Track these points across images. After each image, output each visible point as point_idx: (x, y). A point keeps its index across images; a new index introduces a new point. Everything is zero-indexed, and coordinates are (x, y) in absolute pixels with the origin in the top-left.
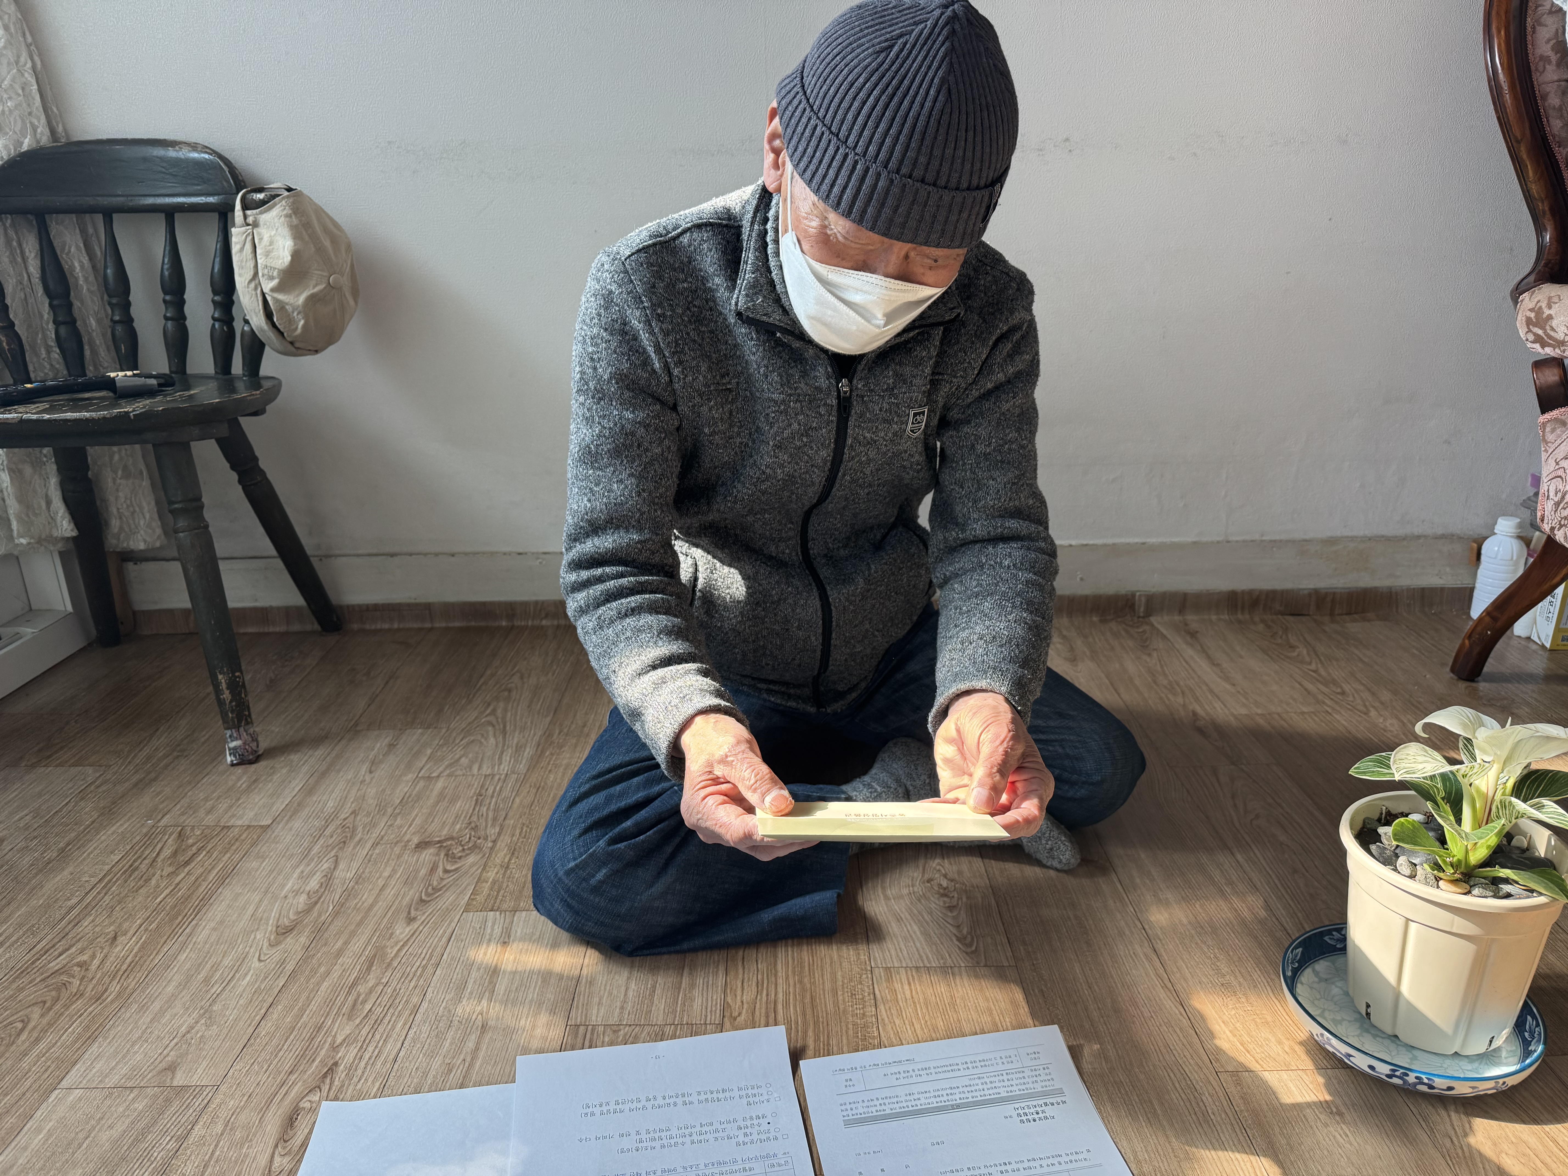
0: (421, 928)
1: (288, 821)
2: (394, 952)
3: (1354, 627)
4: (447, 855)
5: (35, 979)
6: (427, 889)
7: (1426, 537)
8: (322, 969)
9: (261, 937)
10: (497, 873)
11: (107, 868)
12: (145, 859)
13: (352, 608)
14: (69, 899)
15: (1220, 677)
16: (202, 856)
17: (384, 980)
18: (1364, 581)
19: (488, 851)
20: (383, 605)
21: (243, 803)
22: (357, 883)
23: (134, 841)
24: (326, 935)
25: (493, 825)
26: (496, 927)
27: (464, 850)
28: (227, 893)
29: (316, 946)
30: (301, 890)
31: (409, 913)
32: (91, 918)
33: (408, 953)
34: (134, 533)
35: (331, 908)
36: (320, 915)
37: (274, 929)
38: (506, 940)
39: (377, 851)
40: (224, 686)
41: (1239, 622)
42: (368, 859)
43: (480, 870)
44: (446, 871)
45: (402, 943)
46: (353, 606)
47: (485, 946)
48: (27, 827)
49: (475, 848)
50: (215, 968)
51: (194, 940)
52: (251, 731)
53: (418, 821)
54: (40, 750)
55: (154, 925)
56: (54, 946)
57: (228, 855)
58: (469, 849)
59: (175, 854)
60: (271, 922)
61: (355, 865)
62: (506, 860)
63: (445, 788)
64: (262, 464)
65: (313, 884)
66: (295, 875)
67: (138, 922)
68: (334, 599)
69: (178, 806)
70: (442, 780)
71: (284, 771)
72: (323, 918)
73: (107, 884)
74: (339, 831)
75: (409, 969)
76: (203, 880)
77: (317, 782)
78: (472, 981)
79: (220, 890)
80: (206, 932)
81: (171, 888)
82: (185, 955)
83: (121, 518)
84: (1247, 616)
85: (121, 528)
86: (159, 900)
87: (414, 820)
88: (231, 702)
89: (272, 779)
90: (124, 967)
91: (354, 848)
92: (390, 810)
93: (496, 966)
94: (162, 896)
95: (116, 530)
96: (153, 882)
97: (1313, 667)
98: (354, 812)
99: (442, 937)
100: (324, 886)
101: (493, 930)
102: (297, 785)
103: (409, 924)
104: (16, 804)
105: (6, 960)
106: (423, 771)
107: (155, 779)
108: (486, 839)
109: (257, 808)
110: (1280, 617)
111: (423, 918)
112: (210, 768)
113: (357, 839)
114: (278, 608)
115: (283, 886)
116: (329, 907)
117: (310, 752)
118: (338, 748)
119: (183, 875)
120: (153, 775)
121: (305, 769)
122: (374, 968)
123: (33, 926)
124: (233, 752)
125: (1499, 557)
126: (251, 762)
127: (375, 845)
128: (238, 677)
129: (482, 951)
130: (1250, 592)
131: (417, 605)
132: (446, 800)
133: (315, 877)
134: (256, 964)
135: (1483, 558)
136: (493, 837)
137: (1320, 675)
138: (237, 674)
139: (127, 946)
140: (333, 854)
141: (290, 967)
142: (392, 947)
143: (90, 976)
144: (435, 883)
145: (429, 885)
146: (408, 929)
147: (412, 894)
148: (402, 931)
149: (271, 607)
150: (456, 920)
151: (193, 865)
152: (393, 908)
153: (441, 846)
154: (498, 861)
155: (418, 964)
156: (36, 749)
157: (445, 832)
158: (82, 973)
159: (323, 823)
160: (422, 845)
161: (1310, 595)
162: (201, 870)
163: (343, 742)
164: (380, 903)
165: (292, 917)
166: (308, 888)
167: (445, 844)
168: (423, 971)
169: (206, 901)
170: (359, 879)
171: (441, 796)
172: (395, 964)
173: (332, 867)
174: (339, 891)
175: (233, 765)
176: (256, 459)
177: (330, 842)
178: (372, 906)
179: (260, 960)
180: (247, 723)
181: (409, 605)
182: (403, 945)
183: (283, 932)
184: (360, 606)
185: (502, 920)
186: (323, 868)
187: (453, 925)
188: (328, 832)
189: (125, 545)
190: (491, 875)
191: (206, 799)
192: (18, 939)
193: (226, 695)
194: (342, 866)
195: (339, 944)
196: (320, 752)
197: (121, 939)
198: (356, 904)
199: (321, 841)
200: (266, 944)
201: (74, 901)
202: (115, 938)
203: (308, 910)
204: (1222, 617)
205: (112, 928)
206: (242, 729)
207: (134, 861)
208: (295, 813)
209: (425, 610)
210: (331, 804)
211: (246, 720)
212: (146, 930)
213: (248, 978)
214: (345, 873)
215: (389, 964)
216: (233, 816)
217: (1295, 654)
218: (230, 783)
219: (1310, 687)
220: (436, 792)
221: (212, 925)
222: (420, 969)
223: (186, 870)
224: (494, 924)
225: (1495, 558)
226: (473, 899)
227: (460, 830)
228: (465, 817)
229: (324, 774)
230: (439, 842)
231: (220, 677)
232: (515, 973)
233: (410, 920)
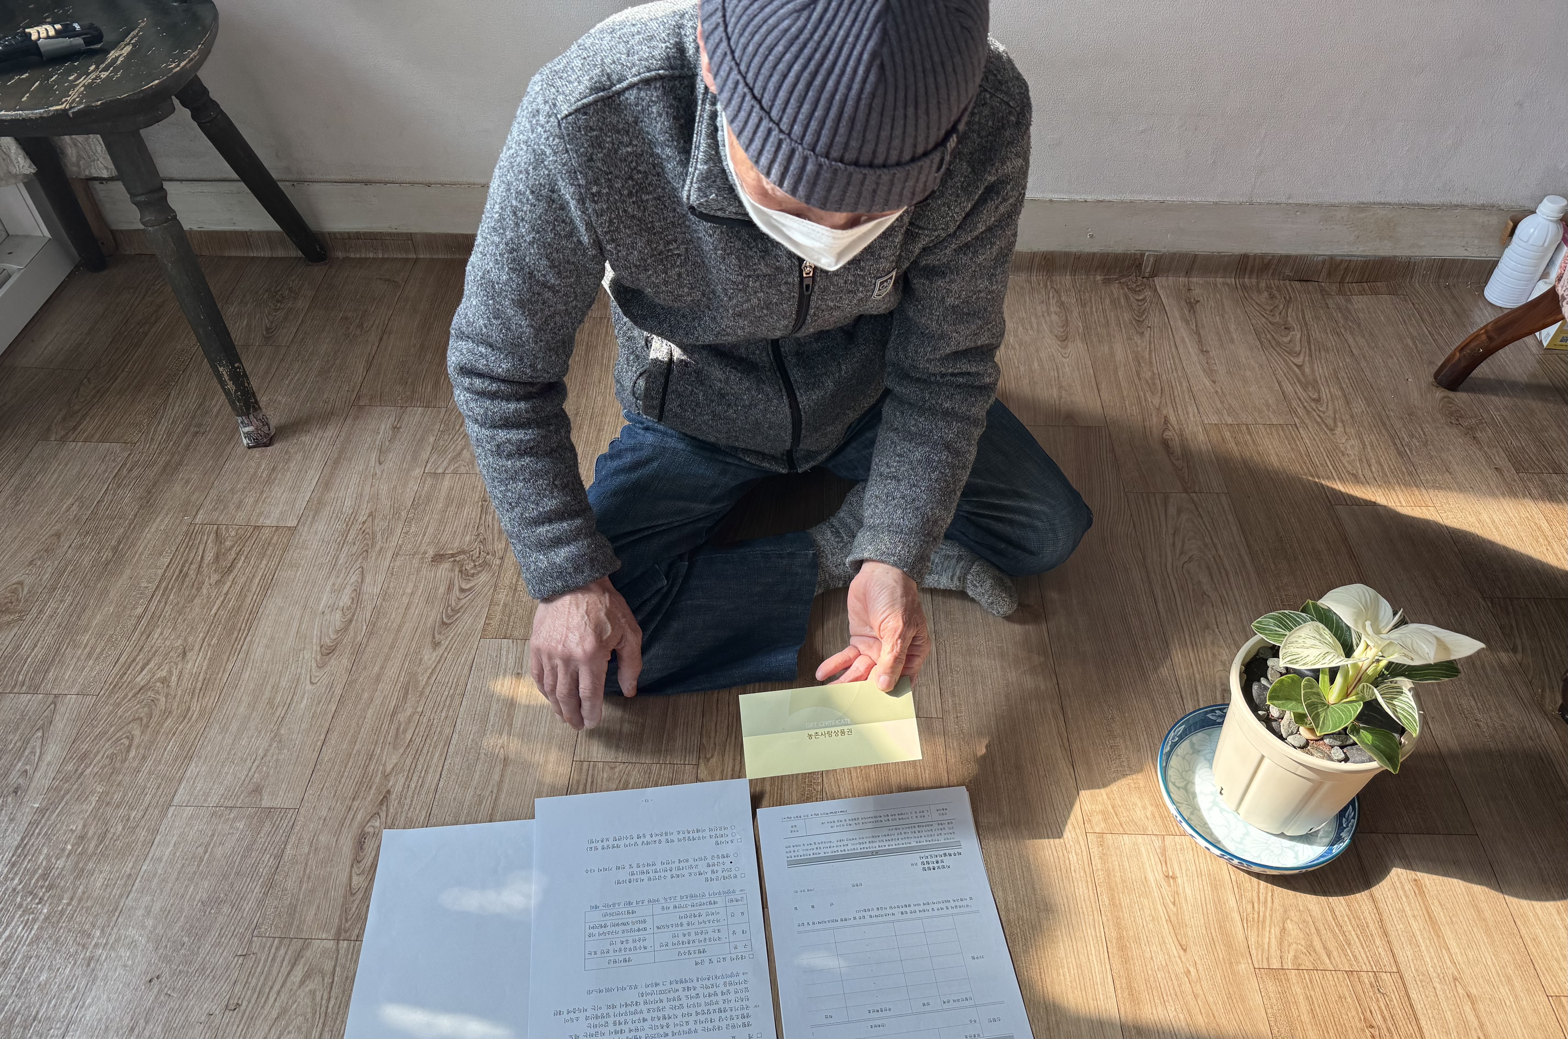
0: (446, 654)
1: (312, 523)
2: (425, 680)
3: (1359, 300)
4: (461, 571)
5: (126, 695)
6: (447, 610)
7: (1463, 206)
8: (366, 695)
9: (309, 657)
10: (507, 596)
11: (160, 572)
12: (191, 563)
14: (134, 608)
16: (241, 562)
17: (420, 710)
18: (1384, 249)
19: (496, 568)
20: (365, 234)
21: (267, 497)
22: (384, 599)
23: (178, 541)
24: (364, 658)
25: (499, 539)
26: (510, 656)
27: (475, 566)
28: (271, 606)
29: (357, 669)
30: (336, 606)
31: (434, 637)
32: (159, 630)
33: (437, 681)
34: (94, 161)
35: (365, 627)
36: (355, 637)
37: (319, 649)
38: (519, 671)
39: (398, 563)
40: (226, 377)
41: (1244, 287)
42: (390, 572)
43: (492, 591)
44: (462, 590)
45: (430, 670)
46: (336, 236)
47: (501, 677)
48: (77, 520)
49: (486, 564)
50: (276, 688)
51: (252, 657)
53: (430, 530)
55: (215, 641)
56: (134, 660)
57: (264, 562)
58: (480, 565)
59: (217, 558)
60: (315, 641)
61: (380, 578)
62: (514, 581)
63: (451, 489)
65: (345, 599)
66: (328, 589)
67: (201, 635)
68: (313, 226)
69: (209, 499)
70: (448, 477)
71: (299, 456)
72: (359, 638)
73: (164, 591)
74: (360, 537)
75: (439, 697)
76: (248, 591)
77: (332, 474)
78: (494, 712)
79: (265, 602)
80: (261, 650)
81: (221, 599)
82: (248, 673)
83: (75, 145)
84: (1254, 281)
85: (79, 157)
86: (213, 612)
87: (427, 527)
88: (236, 392)
89: (289, 468)
90: (199, 685)
91: (376, 559)
92: (404, 514)
93: (512, 699)
94: (216, 607)
95: (74, 160)
96: (205, 591)
97: (1300, 360)
98: (371, 514)
99: (464, 665)
100: (355, 601)
101: (507, 658)
102: (312, 477)
103: (434, 649)
104: (59, 490)
105: (98, 673)
106: (429, 465)
107: (180, 463)
108: (494, 555)
109: (281, 505)
110: (1287, 282)
111: (447, 643)
112: (228, 450)
113: (377, 548)
114: (259, 233)
115: (319, 600)
116: (362, 626)
117: (320, 434)
118: (345, 429)
119: (229, 584)
120: (177, 457)
121: (318, 455)
122: (409, 696)
123: (111, 636)
124: (248, 435)
126: (266, 445)
127: (396, 555)
128: (238, 367)
129: (500, 682)
130: (1262, 257)
131: (399, 235)
132: (454, 504)
133: (346, 591)
134: (309, 687)
135: (1515, 237)
136: (501, 554)
137: (1303, 373)
138: (236, 365)
139: (196, 662)
140: (358, 565)
141: (338, 691)
142: (423, 674)
143: (173, 693)
144: (454, 604)
145: (449, 605)
146: (435, 654)
147: (434, 615)
148: (429, 657)
149: (251, 232)
150: (475, 647)
151: (235, 572)
152: (419, 630)
153: (455, 561)
154: (507, 582)
155: (446, 693)
156: (59, 417)
157: (456, 545)
158: (166, 690)
159: (344, 526)
160: (438, 558)
161: (1324, 262)
162: (244, 579)
163: (349, 421)
164: (407, 624)
165: (333, 636)
166: (341, 604)
167: (458, 559)
168: (451, 701)
169: (254, 615)
170: (385, 595)
171: (449, 500)
172: (427, 692)
173: (360, 580)
174: (370, 608)
175: (249, 447)
177: (354, 550)
178: (400, 627)
179: (311, 683)
180: (255, 410)
181: (391, 235)
182: (432, 673)
183: (328, 652)
184: (341, 235)
185: (515, 649)
186: (352, 581)
187: (473, 652)
188: (350, 538)
189: (87, 173)
190: (502, 596)
191: (233, 491)
192: (102, 651)
193: (230, 386)
194: (368, 579)
195: (376, 669)
196: (330, 432)
197: (189, 655)
198: (386, 624)
199: (346, 549)
200: (314, 665)
201: (140, 610)
202: (184, 653)
203: (345, 629)
204: (1228, 281)
205: (180, 642)
206: (251, 416)
207: (183, 566)
208: (317, 512)
209: (409, 242)
210: (348, 503)
211: (254, 407)
212: (209, 645)
213: (305, 701)
214: (372, 589)
215: (422, 693)
216: (261, 513)
217: (1288, 340)
218: (252, 471)
219: (1289, 389)
220: (443, 493)
221: (265, 641)
222: (449, 699)
223: (231, 578)
224: (508, 652)
225: (1526, 243)
226: (488, 624)
227: (470, 543)
228: (474, 527)
229: (337, 462)
230: (453, 555)
231: (221, 369)
232: (528, 706)
233: (436, 645)
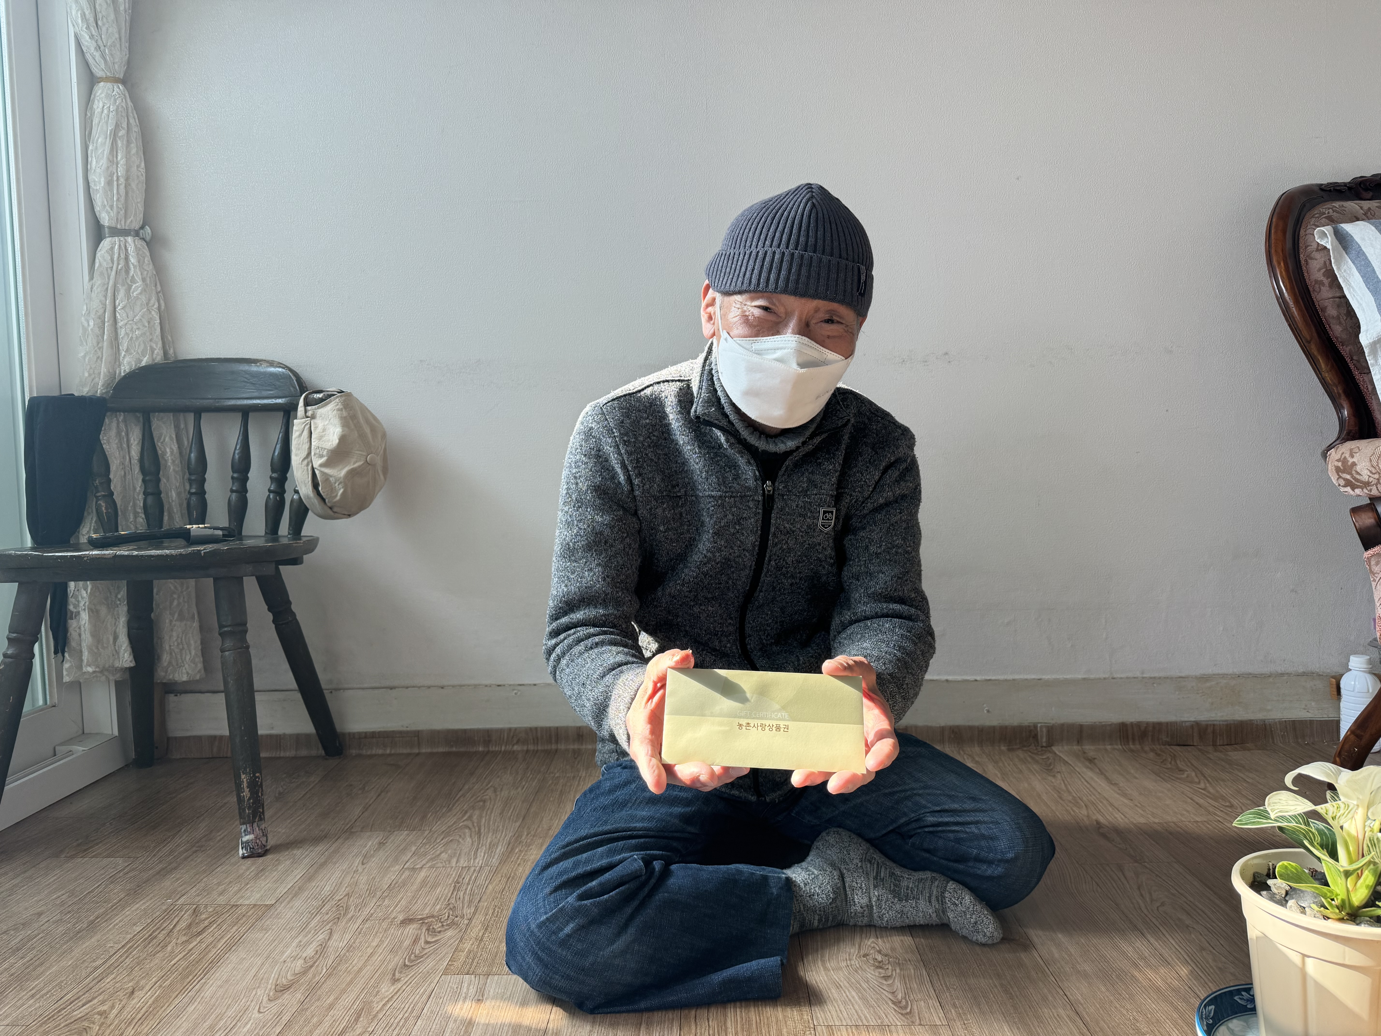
0: (404, 987)
1: (289, 902)
2: (380, 1006)
3: (1236, 755)
4: (428, 930)
5: (59, 1025)
6: (410, 957)
7: (1289, 674)
8: (315, 1020)
9: (261, 993)
10: (472, 945)
11: (129, 936)
12: (163, 930)
13: (352, 736)
14: (94, 961)
15: (1118, 794)
16: (212, 928)
17: (370, 1029)
18: (1240, 714)
19: (464, 927)
20: (379, 732)
21: (251, 887)
22: (348, 951)
23: (155, 916)
24: (319, 992)
25: (469, 906)
26: (471, 987)
27: (443, 925)
28: (233, 958)
29: (310, 1000)
30: (299, 956)
31: (394, 975)
32: (113, 976)
33: (392, 1007)
34: (180, 667)
35: (325, 970)
36: (314, 976)
37: (273, 987)
38: (481, 998)
39: (366, 926)
40: (245, 784)
41: (1132, 751)
42: (359, 932)
43: (457, 942)
44: (427, 942)
45: (387, 999)
46: (354, 734)
47: (461, 1002)
48: (63, 904)
49: (453, 924)
50: (220, 1017)
51: (202, 995)
52: (263, 827)
53: (403, 903)
54: (78, 845)
55: (168, 983)
56: (78, 998)
57: (235, 928)
58: (447, 925)
59: (189, 926)
60: (271, 981)
61: (347, 937)
62: (481, 934)
63: (427, 877)
64: (294, 607)
65: (310, 951)
66: (294, 944)
67: (154, 980)
68: (338, 728)
69: (194, 889)
70: (425, 870)
71: (288, 862)
72: (317, 979)
73: (128, 949)
74: (334, 909)
75: (393, 1020)
76: (213, 947)
77: (316, 871)
78: (449, 1030)
79: (227, 955)
80: (214, 988)
81: (184, 953)
82: (193, 1007)
83: (171, 654)
84: (1138, 746)
85: (170, 663)
86: (173, 962)
87: (399, 901)
88: (249, 799)
89: (277, 869)
90: (140, 1016)
91: (347, 923)
92: (379, 894)
93: (471, 1019)
94: (177, 959)
95: (165, 664)
96: (169, 948)
97: (1202, 785)
98: (348, 894)
99: (424, 993)
100: (319, 953)
101: (468, 989)
102: (298, 873)
103: (393, 984)
104: (54, 887)
105: (36, 1009)
106: (408, 864)
107: (175, 868)
108: (462, 917)
109: (262, 892)
110: (1168, 747)
111: (406, 979)
112: (223, 860)
113: (350, 915)
114: (291, 736)
115: (283, 953)
116: (322, 969)
117: (311, 848)
118: (335, 845)
119: (195, 943)
120: (174, 865)
121: (306, 861)
122: (361, 1019)
123: (62, 982)
124: (246, 845)
125: (1356, 690)
126: (260, 856)
127: (365, 921)
128: (258, 777)
129: (459, 1007)
130: (1138, 724)
131: (407, 732)
132: (428, 886)
133: (311, 946)
134: (256, 1015)
135: (1342, 691)
136: (469, 916)
137: (1209, 792)
138: (257, 775)
139: (143, 999)
140: (328, 927)
141: (286, 1018)
142: (378, 1003)
143: (109, 1023)
144: (417, 952)
145: (412, 953)
146: (393, 988)
147: (397, 960)
148: (387, 989)
149: (284, 735)
150: (436, 981)
151: (204, 935)
152: (379, 972)
153: (423, 923)
154: (473, 935)
155: (401, 1016)
156: (75, 844)
157: (427, 911)
158: (102, 1020)
159: (320, 903)
160: (407, 921)
161: (1192, 727)
162: (212, 939)
163: (340, 841)
164: (368, 967)
165: (289, 977)
166: (304, 955)
167: (426, 921)
168: (406, 1022)
169: (214, 963)
170: (350, 948)
171: (424, 883)
172: (380, 1016)
173: (327, 938)
174: (332, 957)
175: (244, 857)
176: (289, 603)
177: (326, 918)
178: (360, 970)
179: (259, 1012)
180: (261, 819)
181: (401, 732)
182: (388, 1001)
183: (281, 990)
184: (359, 733)
185: (477, 982)
186: (318, 939)
187: (433, 985)
188: (324, 910)
189: (171, 677)
190: (467, 946)
191: (219, 884)
192: (48, 992)
193: (246, 793)
194: (335, 937)
195: (332, 998)
196: (320, 848)
197: (138, 994)
198: (347, 968)
199: (318, 917)
200: (265, 999)
201: (99, 962)
202: (133, 992)
203: (305, 972)
204: (1116, 747)
205: (131, 984)
206: (255, 825)
207: (154, 932)
208: (296, 895)
209: (415, 737)
210: (327, 888)
211: (260, 816)
212: (161, 986)
213: (248, 1026)
214: (338, 943)
215: (375, 1016)
216: (242, 897)
217: (1185, 776)
218: (241, 872)
219: (1201, 801)
220: (419, 880)
221: (219, 983)
222: (403, 1020)
223: (198, 939)
224: (469, 985)
225: (1353, 691)
226: (450, 965)
227: (440, 910)
228: (445, 899)
229: (323, 865)
230: (421, 919)
231: (243, 776)
232: (488, 1025)
233: (395, 981)
